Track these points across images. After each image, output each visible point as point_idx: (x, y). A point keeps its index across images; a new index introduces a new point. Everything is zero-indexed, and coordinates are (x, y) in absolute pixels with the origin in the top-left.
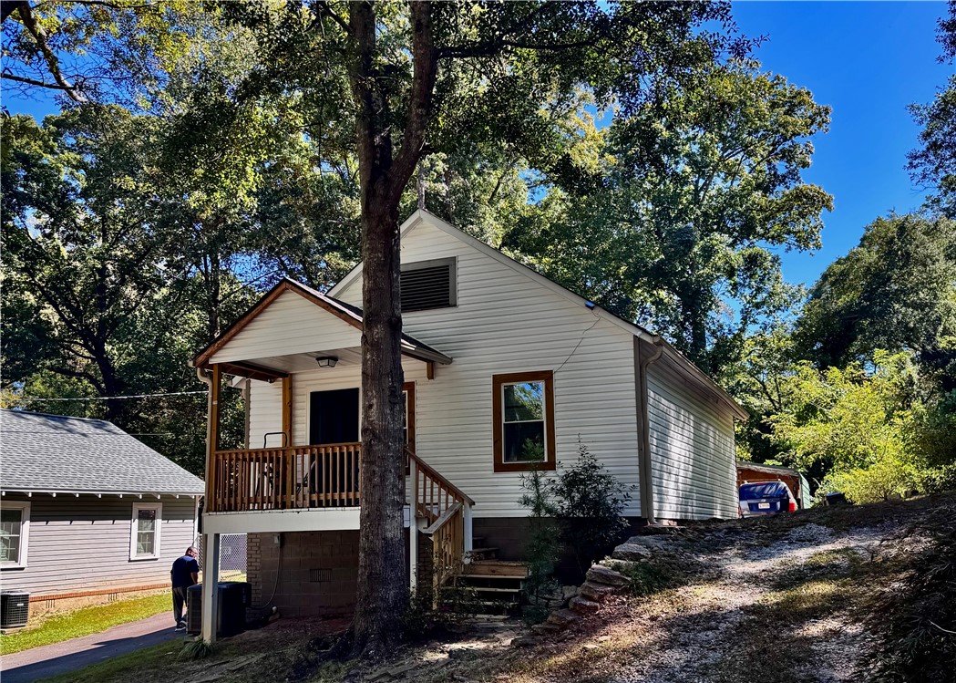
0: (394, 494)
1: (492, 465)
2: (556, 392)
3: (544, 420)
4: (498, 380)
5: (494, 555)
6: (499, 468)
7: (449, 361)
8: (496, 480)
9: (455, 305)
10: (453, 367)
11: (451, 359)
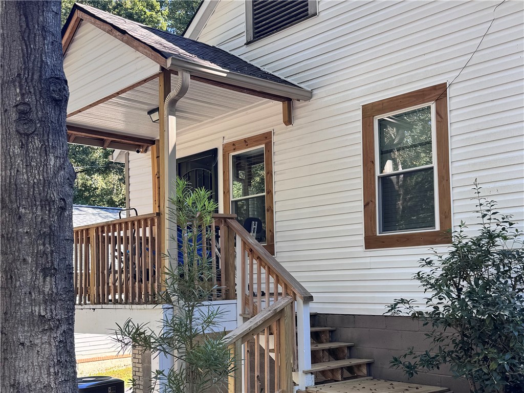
0: (33, 302)
1: (362, 238)
2: (452, 117)
3: (435, 164)
4: (369, 111)
5: (365, 370)
6: (372, 242)
7: (308, 96)
8: (368, 260)
9: (315, 14)
10: (314, 103)
11: (311, 92)
